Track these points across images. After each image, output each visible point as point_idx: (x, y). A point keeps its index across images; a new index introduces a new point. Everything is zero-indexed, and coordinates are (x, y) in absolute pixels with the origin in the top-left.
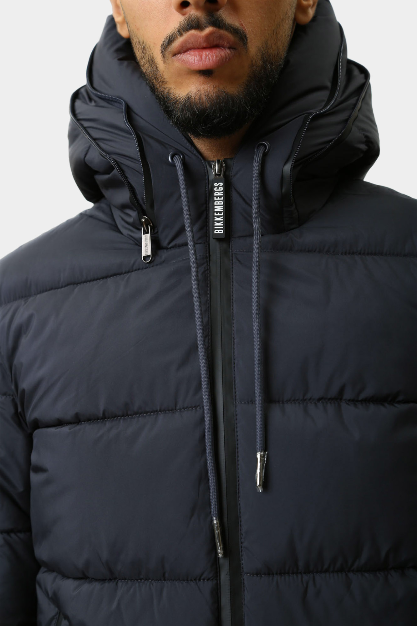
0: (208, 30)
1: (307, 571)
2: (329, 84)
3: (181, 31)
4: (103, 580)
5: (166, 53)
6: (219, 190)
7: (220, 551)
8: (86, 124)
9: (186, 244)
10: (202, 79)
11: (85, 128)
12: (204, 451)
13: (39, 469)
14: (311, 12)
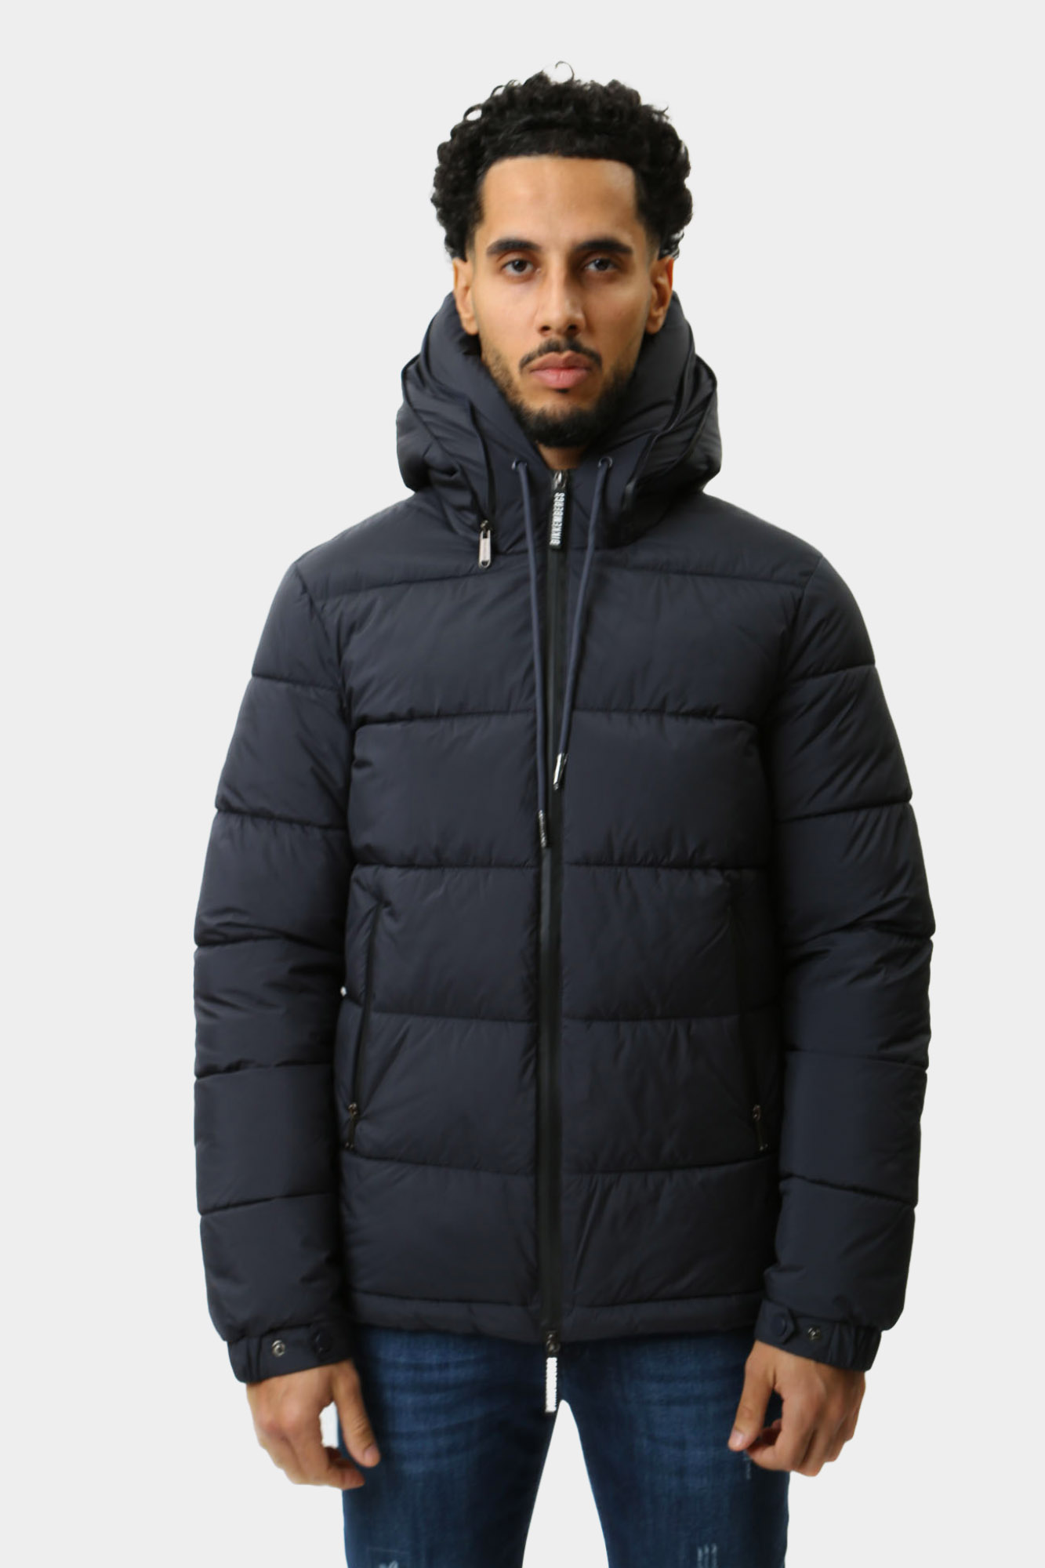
0: (567, 354)
1: (621, 864)
2: (673, 398)
3: (542, 351)
4: (429, 867)
5: (525, 368)
6: (559, 500)
7: (543, 840)
8: (426, 418)
9: (526, 551)
10: (558, 395)
11: (425, 424)
12: (534, 750)
13: (363, 764)
14: (661, 322)
